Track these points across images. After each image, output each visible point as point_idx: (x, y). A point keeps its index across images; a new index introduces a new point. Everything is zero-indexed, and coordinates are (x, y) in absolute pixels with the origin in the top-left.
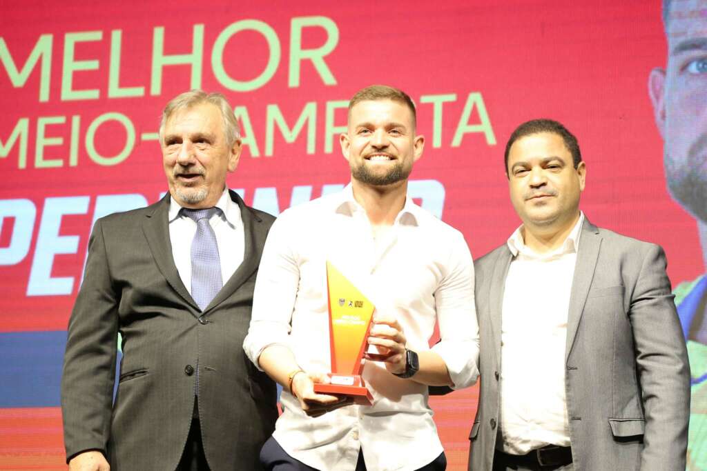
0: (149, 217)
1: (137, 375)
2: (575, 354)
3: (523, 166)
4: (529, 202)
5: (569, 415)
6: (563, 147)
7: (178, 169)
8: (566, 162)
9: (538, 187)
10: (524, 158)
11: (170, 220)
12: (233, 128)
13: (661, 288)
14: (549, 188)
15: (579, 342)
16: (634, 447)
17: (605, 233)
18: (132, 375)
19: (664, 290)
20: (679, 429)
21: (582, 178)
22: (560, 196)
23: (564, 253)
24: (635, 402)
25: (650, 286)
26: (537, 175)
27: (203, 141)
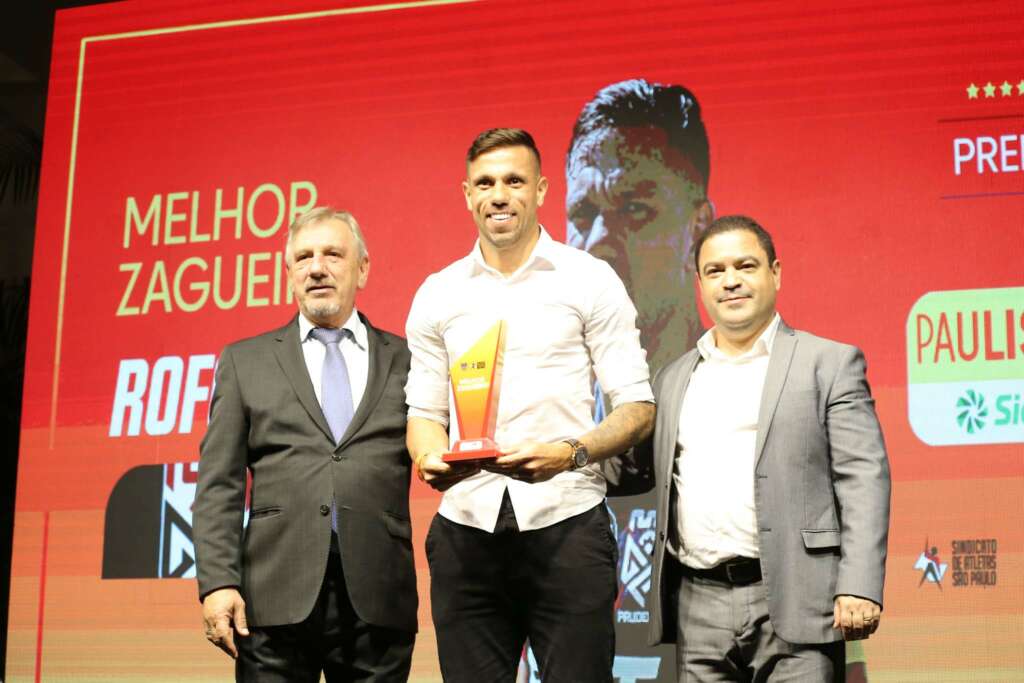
0: (280, 341)
1: (270, 513)
2: (765, 461)
3: (716, 266)
4: (721, 304)
5: (758, 526)
6: (757, 244)
7: (310, 282)
8: (760, 260)
9: (731, 289)
10: (716, 258)
11: (302, 340)
13: (859, 391)
14: (744, 290)
15: (770, 449)
16: (829, 559)
17: (803, 336)
18: (265, 513)
19: (861, 394)
21: (777, 278)
22: (756, 297)
23: (755, 357)
24: (830, 513)
25: (847, 388)
27: (334, 254)
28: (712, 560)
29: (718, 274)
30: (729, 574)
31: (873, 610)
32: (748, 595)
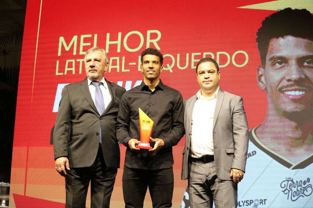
0: (82, 85)
1: (79, 135)
2: (216, 128)
4: (204, 83)
5: (214, 147)
6: (214, 66)
7: (90, 68)
8: (215, 71)
9: (207, 78)
10: (203, 69)
11: (89, 85)
12: (106, 58)
13: (242, 109)
14: (210, 79)
15: (217, 125)
17: (226, 93)
18: (77, 135)
20: (245, 152)
21: (219, 76)
22: (213, 81)
23: (213, 98)
24: (232, 144)
25: (238, 108)
26: (207, 75)
27: (97, 61)
28: (200, 156)
29: (203, 74)
30: (205, 159)
31: (242, 173)
32: (210, 165)
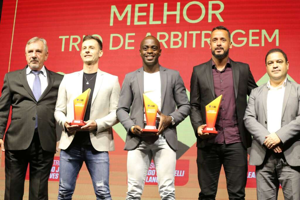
0: (21, 73)
1: (18, 119)
3: (271, 62)
4: (273, 72)
6: (283, 56)
7: (32, 59)
8: (283, 60)
9: (275, 68)
10: (271, 60)
14: (279, 68)
15: (286, 113)
18: (16, 119)
21: (288, 66)
22: (282, 71)
26: (275, 64)
27: (39, 52)
29: (272, 64)
